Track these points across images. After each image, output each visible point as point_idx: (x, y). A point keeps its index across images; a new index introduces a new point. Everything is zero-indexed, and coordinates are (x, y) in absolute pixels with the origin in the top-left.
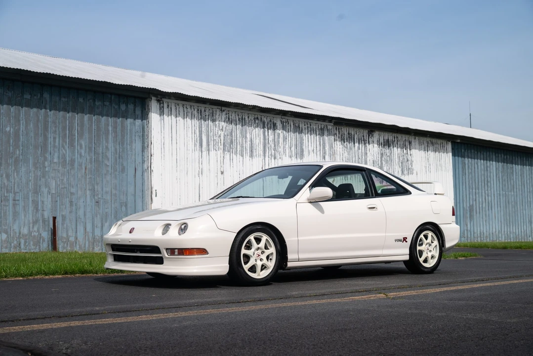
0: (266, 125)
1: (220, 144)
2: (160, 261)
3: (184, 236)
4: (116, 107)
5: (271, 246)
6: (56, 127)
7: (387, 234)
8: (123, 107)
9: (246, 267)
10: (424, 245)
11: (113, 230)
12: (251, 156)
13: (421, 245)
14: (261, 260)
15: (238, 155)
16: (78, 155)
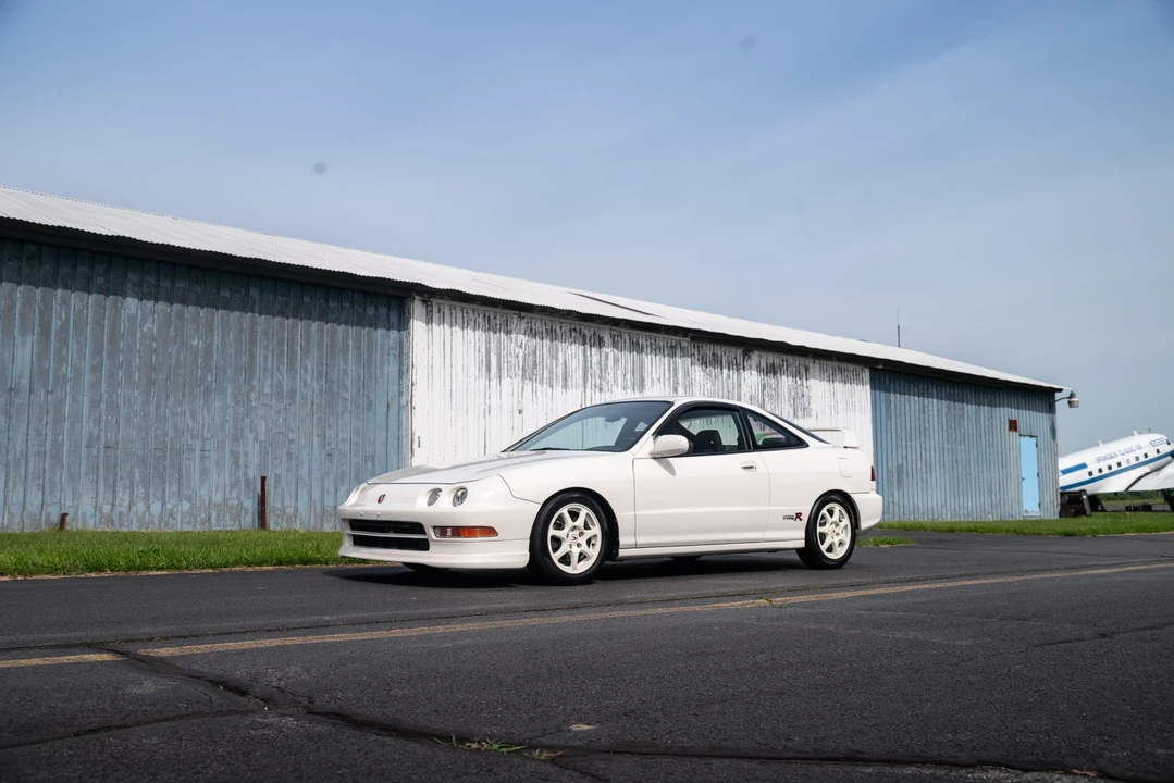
0: (587, 341)
1: (517, 368)
2: (423, 546)
3: (463, 508)
4: (360, 310)
5: (593, 525)
6: (268, 340)
7: (771, 508)
8: (371, 311)
9: (556, 556)
10: (828, 525)
11: (353, 498)
12: (565, 386)
13: (823, 525)
14: (579, 545)
15: (544, 385)
16: (300, 383)
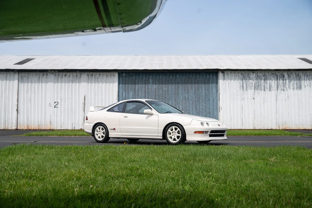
0: (278, 76)
1: (252, 87)
4: (205, 77)
8: (208, 76)
15: (262, 91)
16: (190, 96)
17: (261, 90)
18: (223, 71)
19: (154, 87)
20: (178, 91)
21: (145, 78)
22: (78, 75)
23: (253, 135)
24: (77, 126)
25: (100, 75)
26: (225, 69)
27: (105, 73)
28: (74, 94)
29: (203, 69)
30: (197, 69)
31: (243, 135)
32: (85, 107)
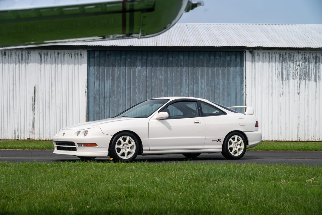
1: (297, 75)
2: (74, 149)
4: (224, 59)
6: (187, 74)
8: (228, 58)
15: (312, 81)
16: (200, 88)
17: (310, 80)
18: (251, 49)
19: (144, 74)
20: (181, 80)
21: (129, 60)
22: (23, 54)
23: (295, 150)
24: (23, 134)
25: (58, 53)
26: (255, 46)
27: (68, 51)
28: (17, 83)
29: (221, 46)
30: (212, 46)
31: (280, 150)
32: (34, 105)
